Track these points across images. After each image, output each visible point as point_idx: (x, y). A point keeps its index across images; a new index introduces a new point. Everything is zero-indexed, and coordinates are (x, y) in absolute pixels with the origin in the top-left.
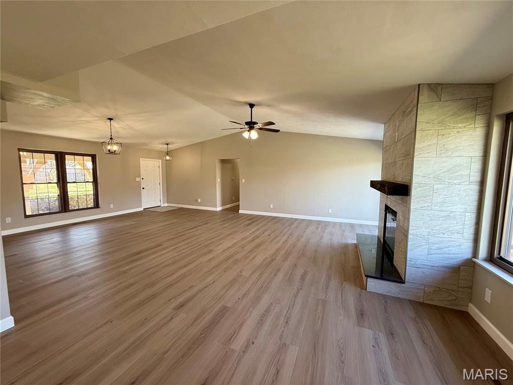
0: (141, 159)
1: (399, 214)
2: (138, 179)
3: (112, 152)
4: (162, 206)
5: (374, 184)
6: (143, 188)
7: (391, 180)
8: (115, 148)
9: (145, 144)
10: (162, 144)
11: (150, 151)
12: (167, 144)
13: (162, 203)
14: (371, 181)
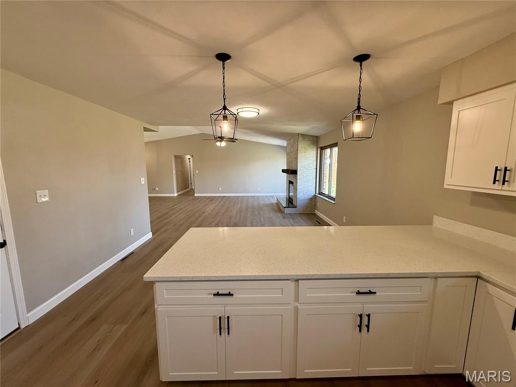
1: (294, 183)
5: (284, 171)
7: (291, 169)
14: (282, 170)
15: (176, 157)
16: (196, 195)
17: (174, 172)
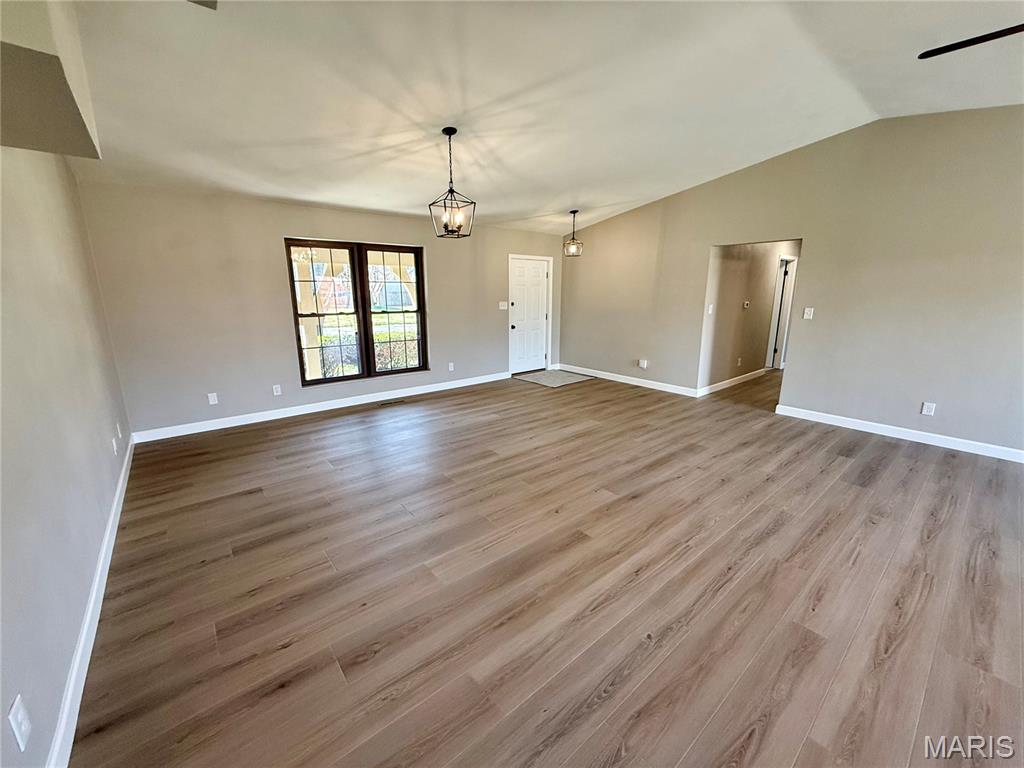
0: (510, 255)
2: (503, 306)
3: (453, 232)
4: (549, 369)
6: (513, 327)
8: (458, 218)
9: (523, 216)
10: (561, 212)
11: (531, 235)
12: (574, 212)
13: (550, 362)
15: (728, 253)
16: (781, 410)
17: (710, 309)
